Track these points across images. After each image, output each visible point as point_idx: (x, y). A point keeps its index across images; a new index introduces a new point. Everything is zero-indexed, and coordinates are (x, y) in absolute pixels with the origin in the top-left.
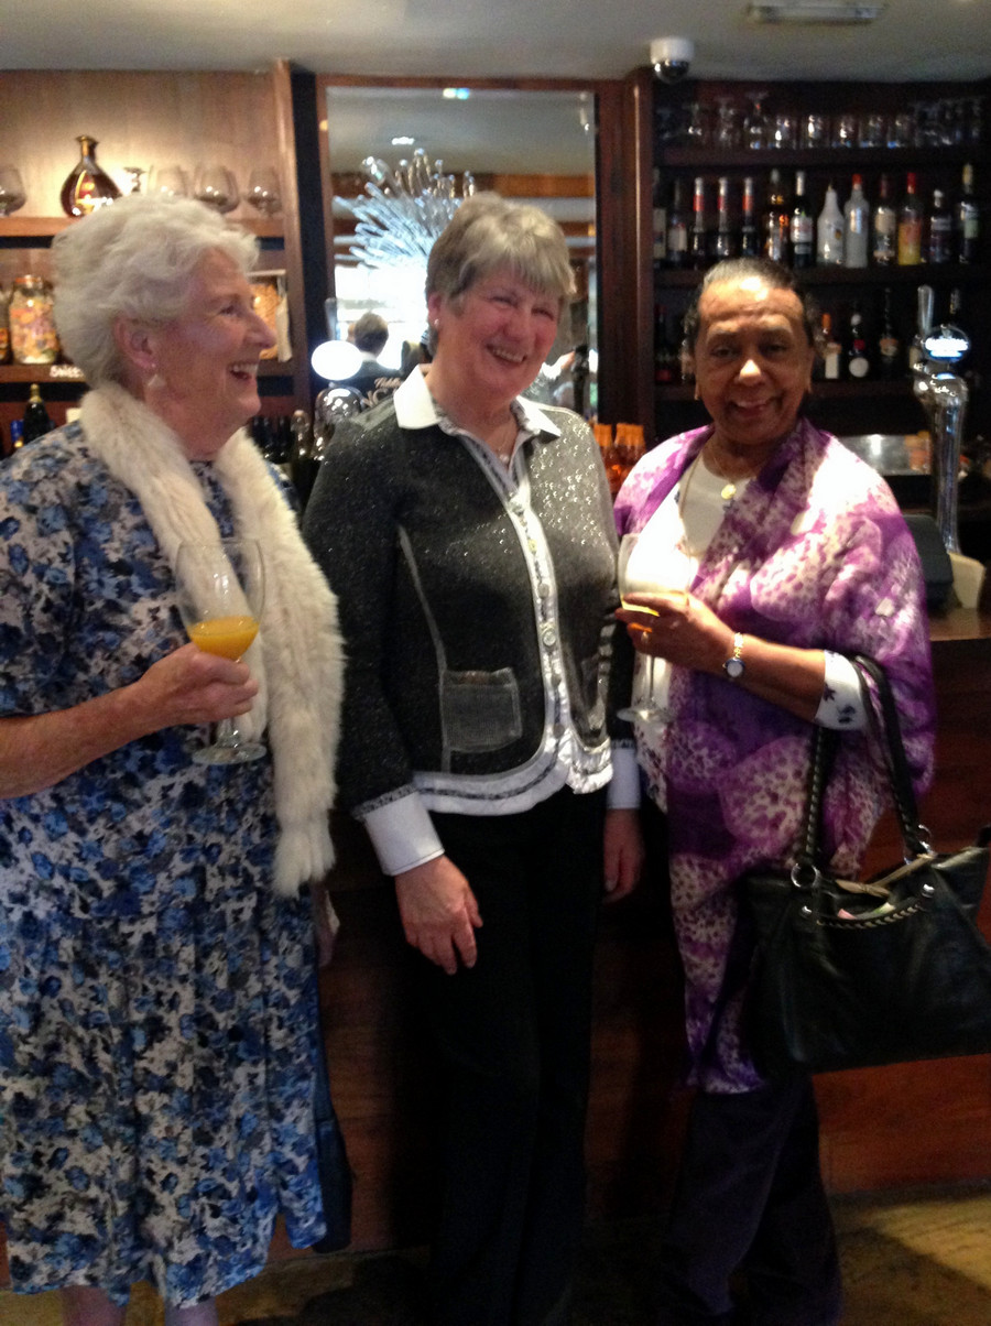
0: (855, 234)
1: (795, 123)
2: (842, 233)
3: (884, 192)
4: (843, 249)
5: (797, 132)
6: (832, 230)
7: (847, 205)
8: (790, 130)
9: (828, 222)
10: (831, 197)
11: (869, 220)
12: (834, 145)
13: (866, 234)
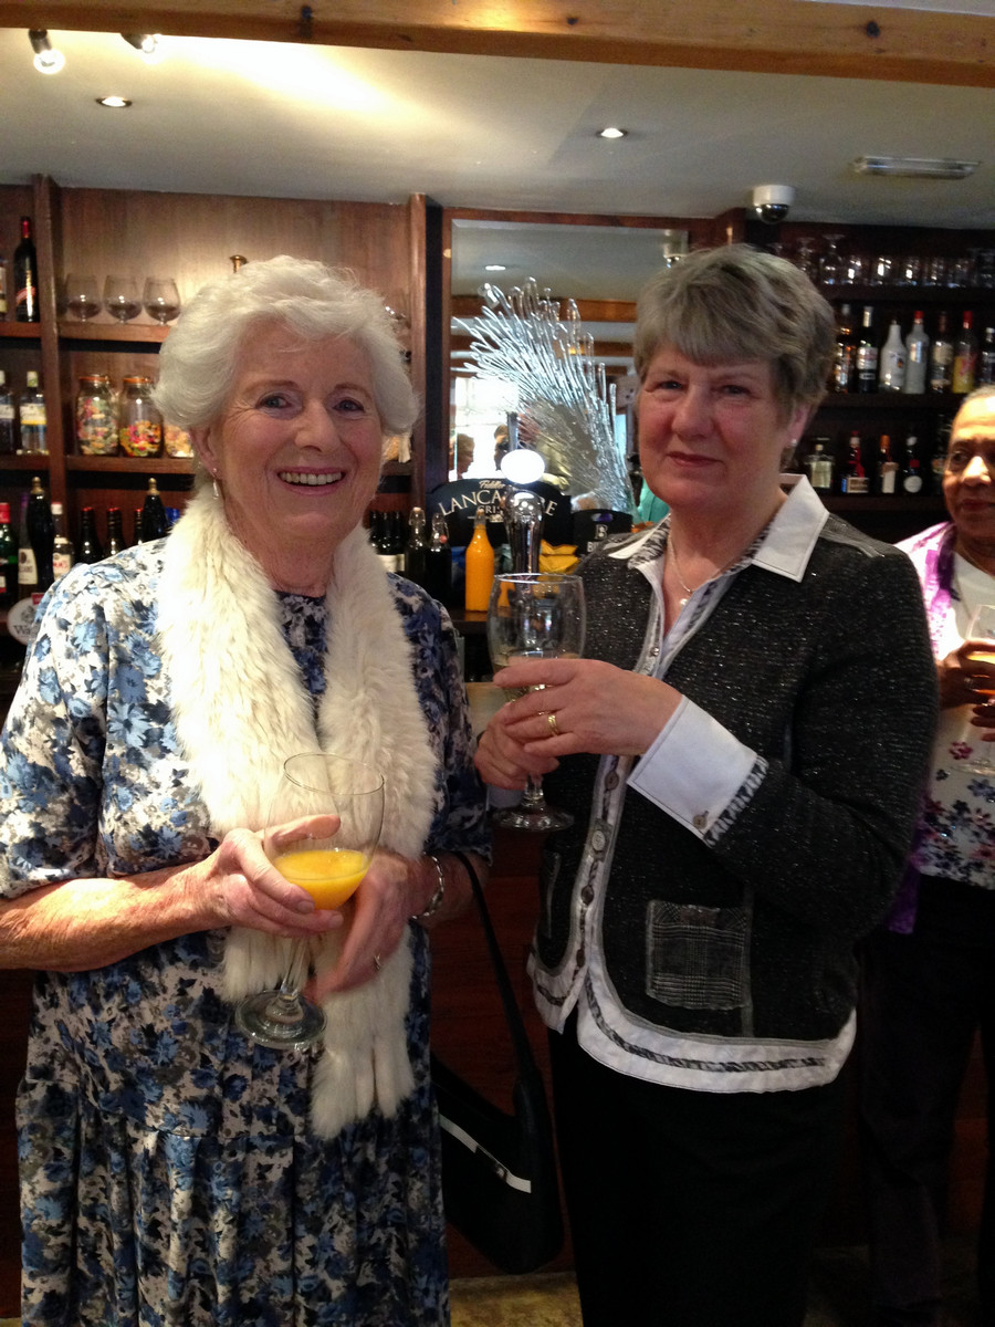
0: (915, 363)
1: (867, 264)
2: (903, 362)
3: (943, 328)
4: (903, 377)
5: (869, 271)
6: (895, 360)
7: (909, 338)
8: (863, 269)
9: (891, 352)
10: (895, 330)
11: (928, 352)
12: (901, 283)
13: (924, 365)
